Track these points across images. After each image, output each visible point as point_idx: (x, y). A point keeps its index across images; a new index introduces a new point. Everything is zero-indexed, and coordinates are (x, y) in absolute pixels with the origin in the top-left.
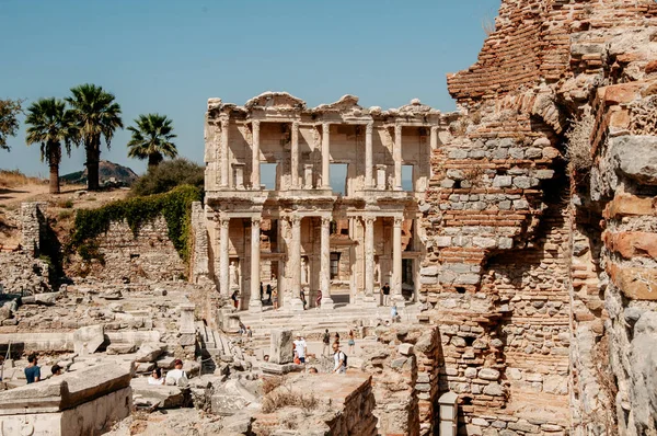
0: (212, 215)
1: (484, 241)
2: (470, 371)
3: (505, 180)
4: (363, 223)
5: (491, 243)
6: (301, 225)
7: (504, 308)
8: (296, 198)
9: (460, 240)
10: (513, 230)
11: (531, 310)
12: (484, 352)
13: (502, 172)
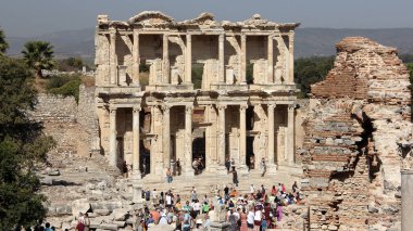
0: (102, 105)
1: (330, 168)
2: (324, 226)
3: (340, 141)
4: (217, 110)
5: (334, 169)
6: (171, 113)
7: (340, 198)
8: (167, 92)
9: (320, 167)
10: (343, 164)
11: (351, 198)
12: (330, 218)
13: (339, 137)
